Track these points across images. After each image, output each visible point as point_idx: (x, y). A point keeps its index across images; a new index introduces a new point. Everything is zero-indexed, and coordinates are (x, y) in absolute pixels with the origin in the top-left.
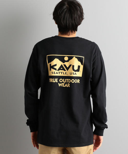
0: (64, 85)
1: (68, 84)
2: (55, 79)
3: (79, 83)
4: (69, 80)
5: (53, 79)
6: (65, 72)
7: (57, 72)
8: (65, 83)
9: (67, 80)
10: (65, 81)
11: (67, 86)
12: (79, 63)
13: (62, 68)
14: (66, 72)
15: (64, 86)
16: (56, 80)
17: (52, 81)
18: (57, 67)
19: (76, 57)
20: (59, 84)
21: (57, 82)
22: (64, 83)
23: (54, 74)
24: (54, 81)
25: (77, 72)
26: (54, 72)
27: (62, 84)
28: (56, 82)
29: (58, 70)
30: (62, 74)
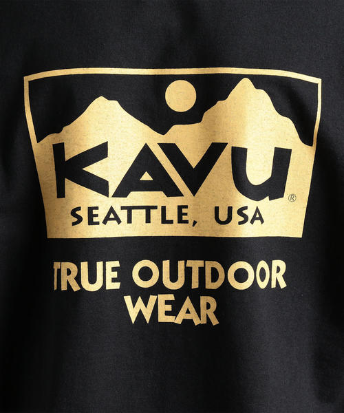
0: (174, 312)
1: (204, 300)
2: (100, 265)
3: (283, 285)
4: (210, 265)
5: (84, 266)
6: (172, 203)
7: (112, 210)
8: (180, 296)
9: (195, 265)
10: (174, 278)
11: (193, 316)
12: (284, 132)
13: (146, 177)
14: (180, 208)
15: (170, 319)
16: (107, 275)
17: (78, 279)
18: (112, 170)
19: (258, 82)
20: (128, 299)
21: (117, 286)
22: (171, 297)
23: (91, 222)
24: (92, 280)
25: (265, 205)
26: (90, 210)
27: (152, 299)
28: (111, 286)
29: (122, 192)
30: (148, 220)
